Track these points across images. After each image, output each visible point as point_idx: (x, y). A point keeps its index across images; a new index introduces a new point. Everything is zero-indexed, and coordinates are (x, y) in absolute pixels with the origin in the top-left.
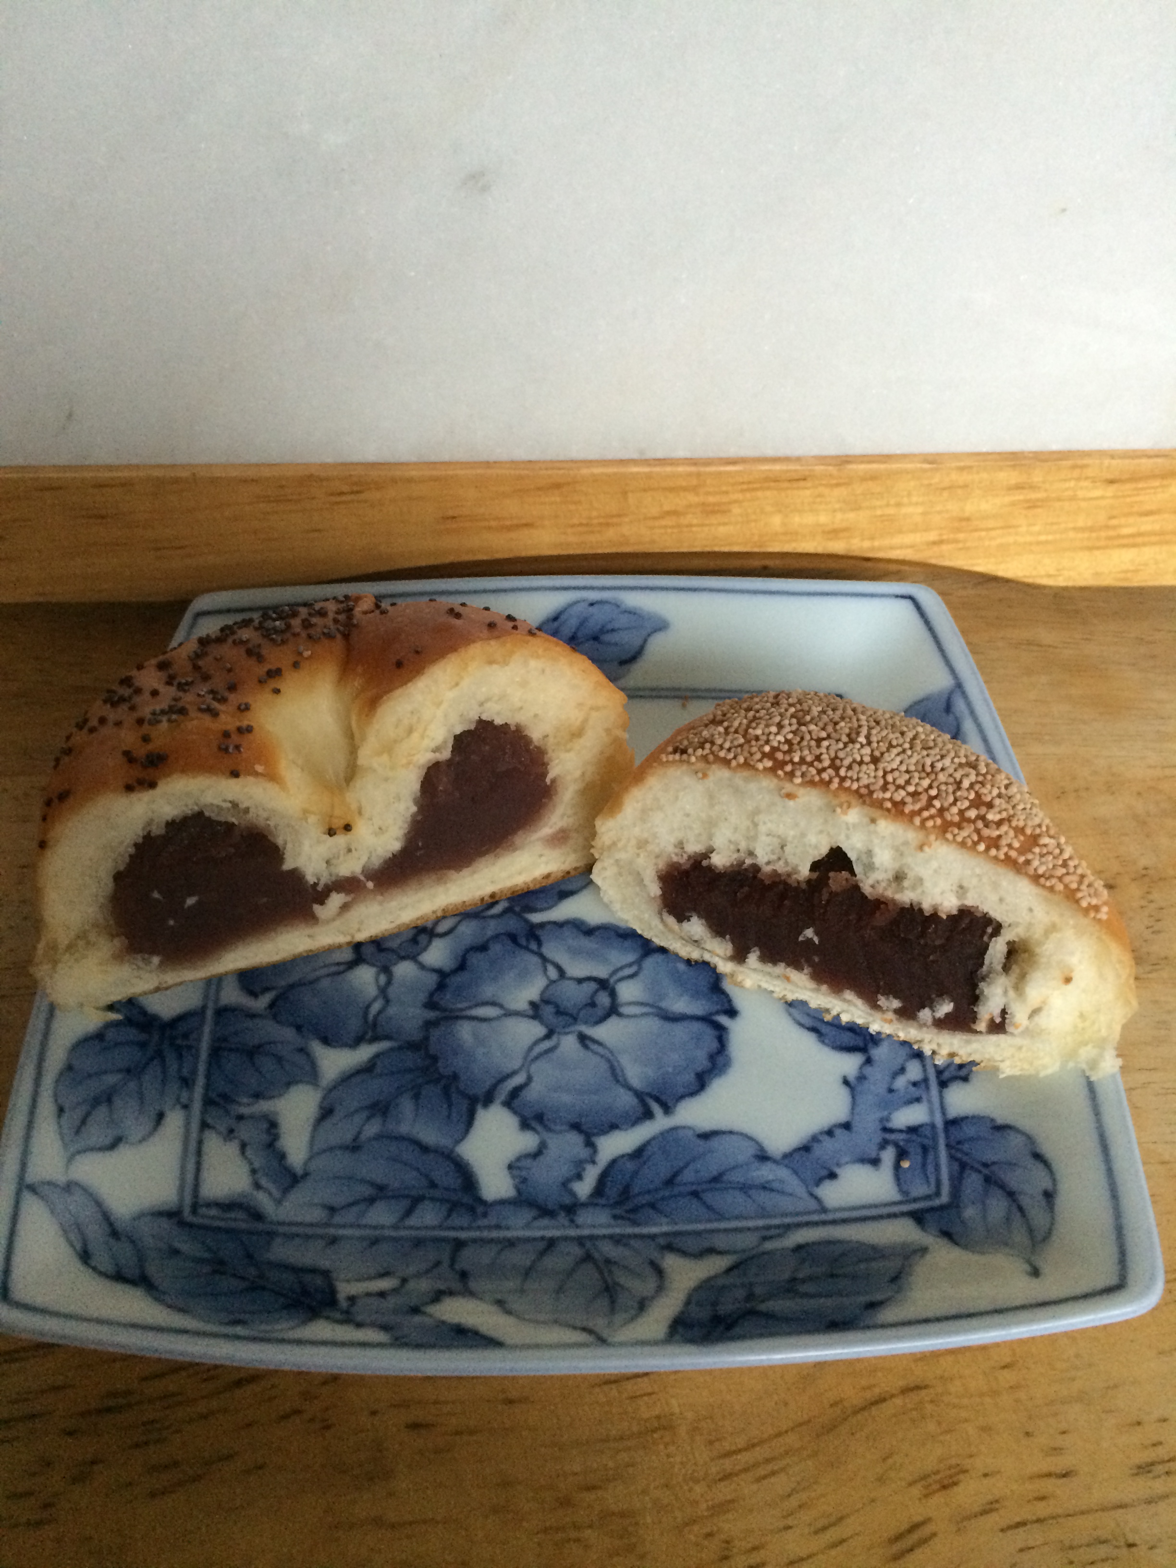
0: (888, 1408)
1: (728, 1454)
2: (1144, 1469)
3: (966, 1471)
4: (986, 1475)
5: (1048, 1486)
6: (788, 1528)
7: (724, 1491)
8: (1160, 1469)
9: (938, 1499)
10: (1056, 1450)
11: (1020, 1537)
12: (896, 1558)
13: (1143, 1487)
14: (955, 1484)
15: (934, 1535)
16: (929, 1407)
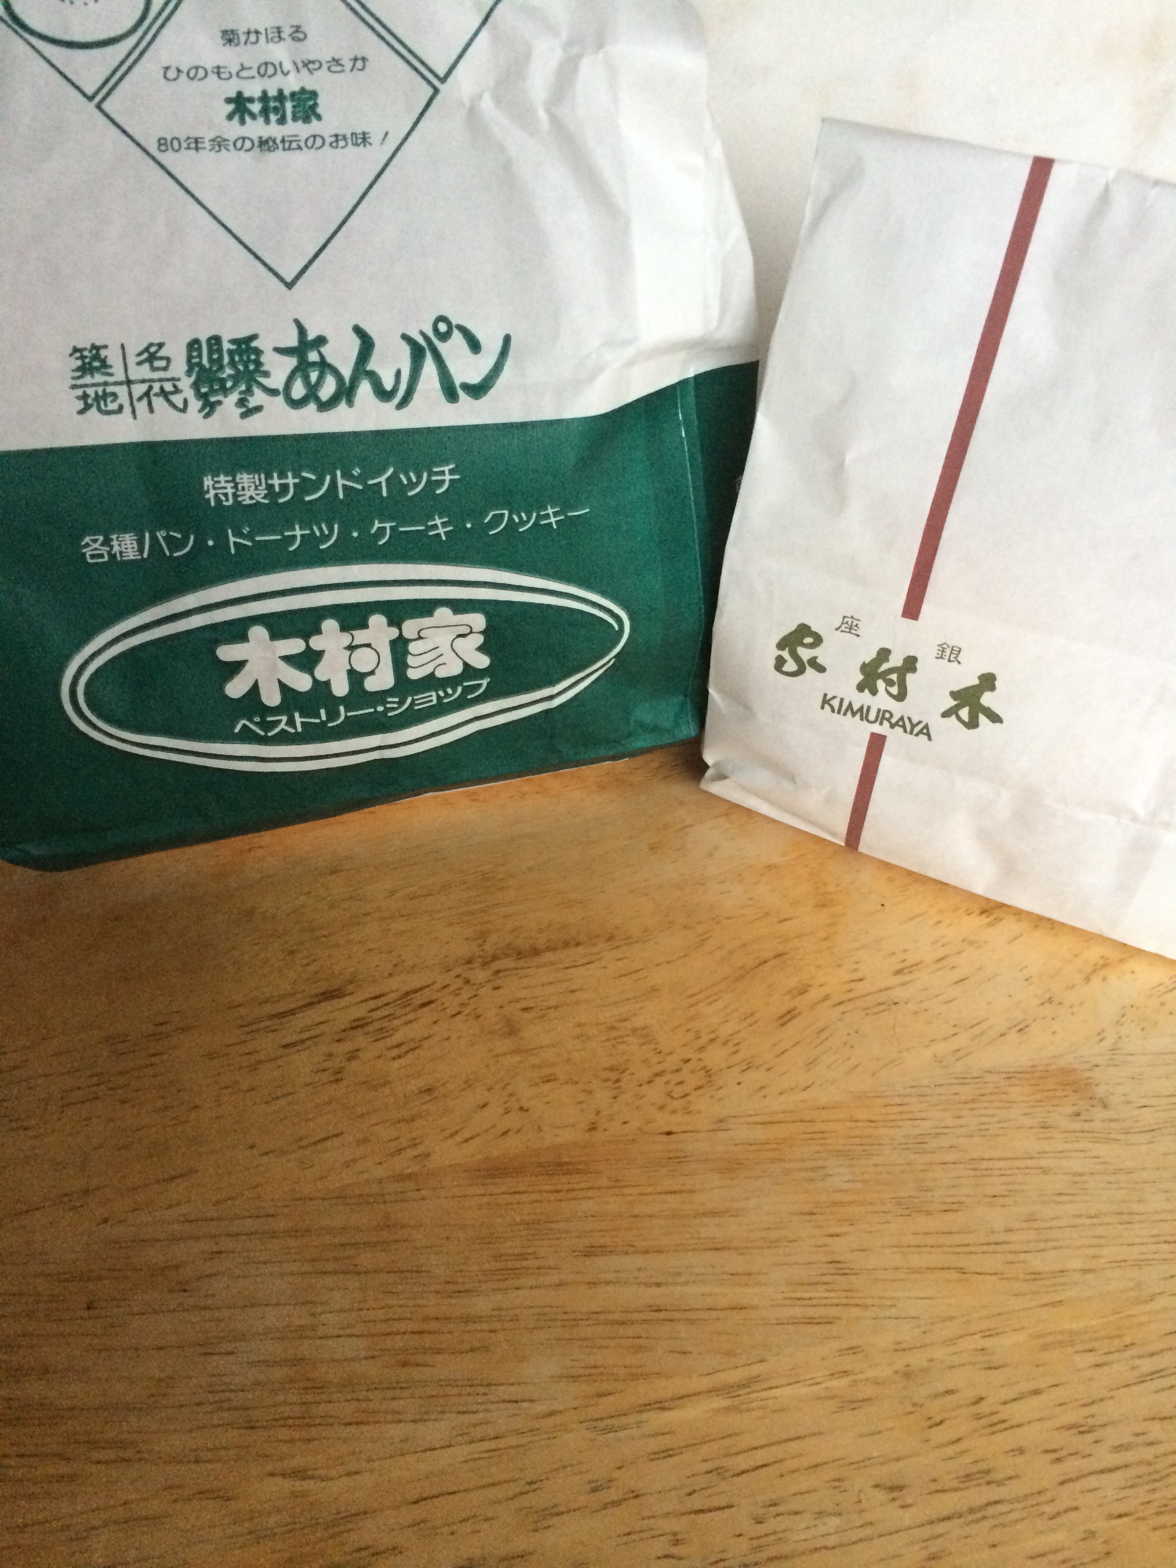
0: (768, 966)
1: (692, 996)
2: (899, 972)
3: (810, 986)
4: (821, 986)
5: (853, 985)
6: (727, 1021)
7: (692, 1011)
8: (906, 971)
9: (800, 998)
10: (855, 970)
11: (842, 1008)
12: (782, 1025)
13: (899, 979)
14: (807, 991)
15: (799, 1013)
16: (789, 963)
